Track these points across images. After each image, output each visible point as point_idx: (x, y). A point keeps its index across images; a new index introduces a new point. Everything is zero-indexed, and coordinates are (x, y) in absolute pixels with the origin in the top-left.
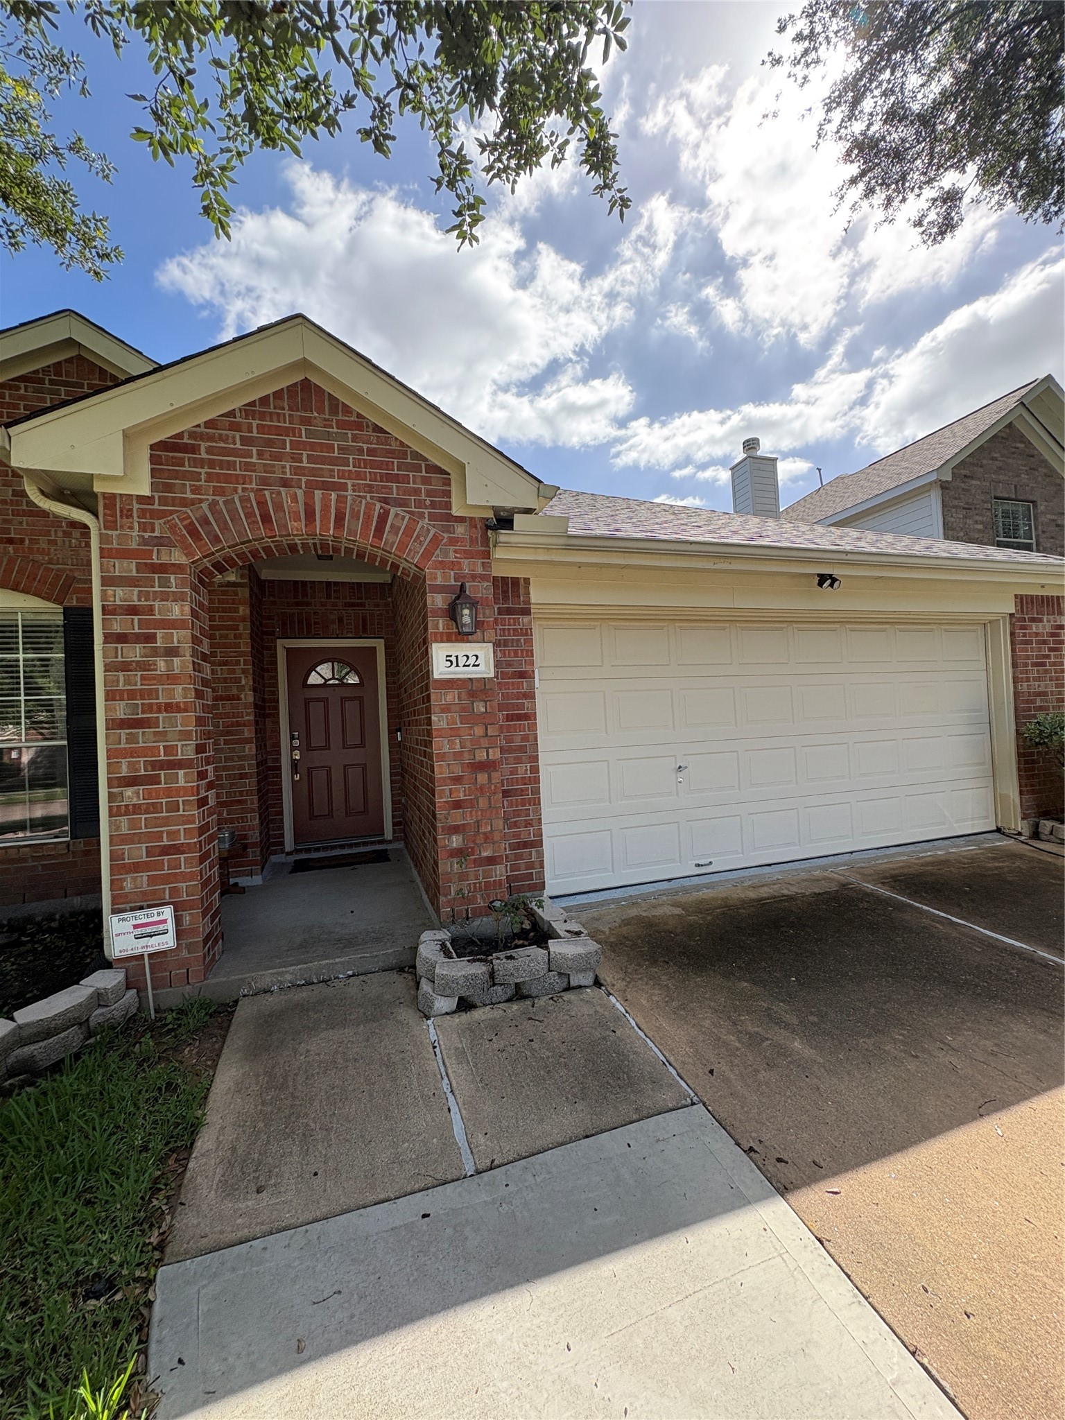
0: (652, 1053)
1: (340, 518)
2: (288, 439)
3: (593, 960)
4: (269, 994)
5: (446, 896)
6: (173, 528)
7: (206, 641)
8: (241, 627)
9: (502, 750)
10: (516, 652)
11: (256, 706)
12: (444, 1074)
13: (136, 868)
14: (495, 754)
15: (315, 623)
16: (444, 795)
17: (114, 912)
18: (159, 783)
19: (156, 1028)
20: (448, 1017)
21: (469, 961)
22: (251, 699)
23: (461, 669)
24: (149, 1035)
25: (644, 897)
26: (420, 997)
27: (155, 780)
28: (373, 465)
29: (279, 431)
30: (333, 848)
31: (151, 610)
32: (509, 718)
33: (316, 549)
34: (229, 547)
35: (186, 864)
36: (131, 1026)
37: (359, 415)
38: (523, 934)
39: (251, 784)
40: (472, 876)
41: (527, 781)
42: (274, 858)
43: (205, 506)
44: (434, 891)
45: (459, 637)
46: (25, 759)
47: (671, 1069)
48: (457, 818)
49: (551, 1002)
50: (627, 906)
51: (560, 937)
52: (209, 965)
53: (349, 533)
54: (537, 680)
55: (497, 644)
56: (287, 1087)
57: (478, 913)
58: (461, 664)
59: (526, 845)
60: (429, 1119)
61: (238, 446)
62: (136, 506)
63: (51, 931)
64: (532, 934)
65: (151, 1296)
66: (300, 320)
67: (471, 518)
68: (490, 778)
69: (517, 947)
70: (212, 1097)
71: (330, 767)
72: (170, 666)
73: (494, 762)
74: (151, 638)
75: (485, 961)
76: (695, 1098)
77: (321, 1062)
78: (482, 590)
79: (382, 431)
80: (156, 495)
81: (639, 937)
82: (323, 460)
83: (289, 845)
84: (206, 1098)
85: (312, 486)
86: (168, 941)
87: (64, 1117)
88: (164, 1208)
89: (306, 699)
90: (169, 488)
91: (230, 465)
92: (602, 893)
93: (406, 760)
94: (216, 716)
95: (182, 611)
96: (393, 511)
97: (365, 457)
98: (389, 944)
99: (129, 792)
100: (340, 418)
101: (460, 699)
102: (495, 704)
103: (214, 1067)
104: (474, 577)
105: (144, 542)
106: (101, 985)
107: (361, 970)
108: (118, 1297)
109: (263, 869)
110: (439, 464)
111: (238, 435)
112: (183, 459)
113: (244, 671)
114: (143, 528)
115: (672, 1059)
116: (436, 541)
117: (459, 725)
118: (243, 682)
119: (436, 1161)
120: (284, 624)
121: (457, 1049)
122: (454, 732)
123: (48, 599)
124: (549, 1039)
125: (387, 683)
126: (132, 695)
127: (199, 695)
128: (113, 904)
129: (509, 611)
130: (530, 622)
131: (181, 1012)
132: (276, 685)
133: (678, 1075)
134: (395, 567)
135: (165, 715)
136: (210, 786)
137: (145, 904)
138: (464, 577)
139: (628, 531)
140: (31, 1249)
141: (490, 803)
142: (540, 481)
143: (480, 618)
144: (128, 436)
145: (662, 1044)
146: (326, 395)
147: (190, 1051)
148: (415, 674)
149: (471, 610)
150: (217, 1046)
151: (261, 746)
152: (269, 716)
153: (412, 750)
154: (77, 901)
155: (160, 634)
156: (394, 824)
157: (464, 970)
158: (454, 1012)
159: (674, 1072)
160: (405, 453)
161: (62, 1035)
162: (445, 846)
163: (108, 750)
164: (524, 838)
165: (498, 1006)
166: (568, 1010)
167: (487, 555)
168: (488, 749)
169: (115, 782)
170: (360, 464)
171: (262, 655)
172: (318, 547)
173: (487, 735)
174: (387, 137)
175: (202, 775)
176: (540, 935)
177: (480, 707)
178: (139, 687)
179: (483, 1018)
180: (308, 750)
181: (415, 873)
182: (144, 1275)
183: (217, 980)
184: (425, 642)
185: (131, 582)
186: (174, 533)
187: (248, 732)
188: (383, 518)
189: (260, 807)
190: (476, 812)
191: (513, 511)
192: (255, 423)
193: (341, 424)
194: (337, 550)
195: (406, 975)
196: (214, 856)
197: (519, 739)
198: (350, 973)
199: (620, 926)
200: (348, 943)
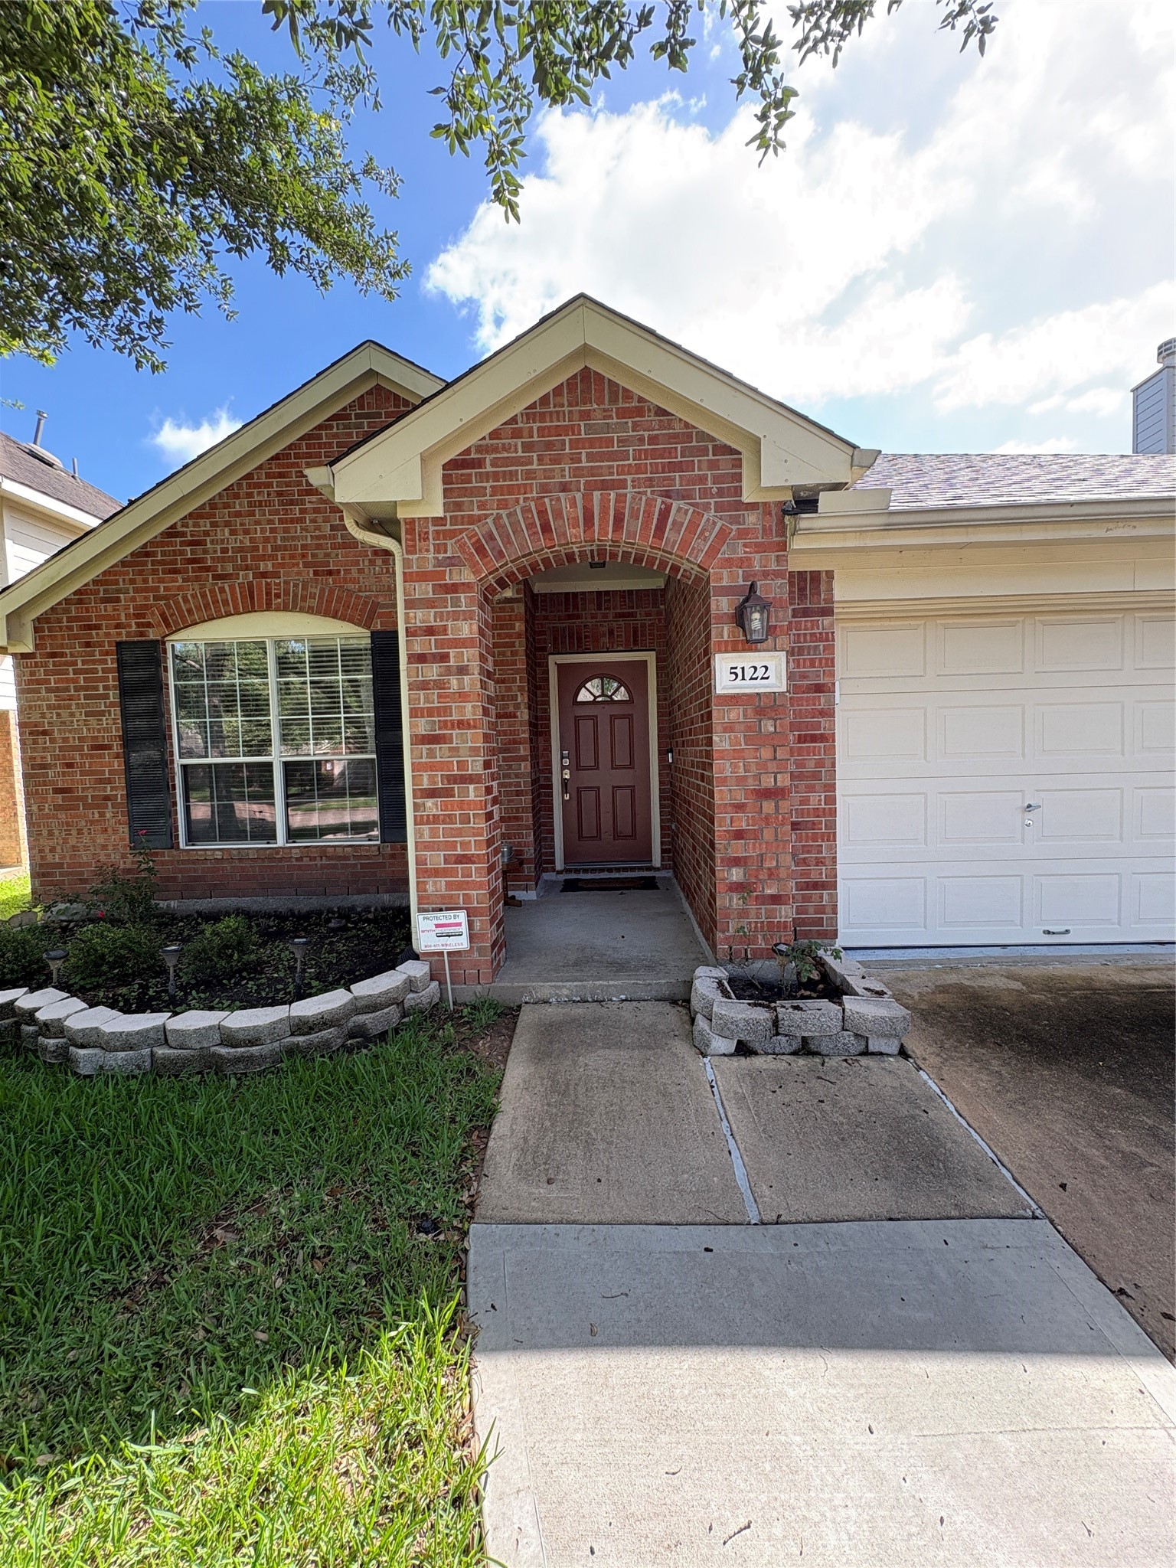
0: (977, 1147)
1: (619, 520)
2: (567, 439)
3: (899, 1026)
4: (547, 1005)
5: (723, 932)
6: (462, 547)
7: (490, 658)
8: (517, 644)
9: (793, 777)
10: (812, 661)
11: (531, 724)
12: (723, 1115)
13: (436, 873)
14: (783, 780)
15: (586, 637)
16: (724, 821)
17: (420, 910)
18: (454, 796)
19: (455, 1018)
20: (726, 1059)
21: (749, 1004)
22: (526, 717)
23: (748, 682)
24: (450, 1024)
25: (968, 963)
26: (696, 1033)
27: (449, 793)
28: (654, 454)
29: (560, 431)
30: (602, 870)
31: (445, 629)
32: (801, 739)
33: (593, 557)
34: (512, 562)
35: (476, 873)
36: (434, 1014)
37: (641, 399)
38: (811, 985)
39: (526, 801)
40: (753, 913)
41: (821, 813)
42: (545, 876)
43: (490, 521)
44: (709, 926)
45: (747, 646)
46: (337, 771)
47: (1004, 1171)
48: (738, 848)
49: (845, 1064)
50: (944, 971)
51: (858, 995)
52: (496, 970)
53: (628, 536)
54: (837, 694)
55: (791, 653)
56: (569, 1095)
57: (758, 955)
58: (747, 677)
59: (816, 886)
60: (708, 1156)
61: (520, 454)
62: (431, 528)
63: (368, 921)
64: (821, 986)
65: (466, 1244)
66: (581, 300)
67: (765, 504)
68: (777, 808)
69: (803, 997)
70: (504, 1090)
71: (599, 788)
72: (460, 683)
73: (783, 789)
74: (444, 658)
75: (768, 1007)
76: (1039, 1211)
77: (599, 1078)
78: (775, 589)
79: (665, 413)
80: (448, 515)
81: (960, 1009)
82: (601, 457)
83: (559, 865)
84: (499, 1088)
85: (591, 487)
86: (462, 943)
87: (392, 1079)
88: (472, 1175)
89: (576, 717)
90: (458, 506)
91: (512, 475)
92: (910, 950)
93: (677, 784)
94: (499, 733)
95: (471, 629)
96: (675, 504)
97: (647, 447)
98: (661, 975)
99: (429, 802)
100: (620, 405)
101: (745, 716)
102: (787, 721)
103: (505, 1062)
104: (766, 574)
105: (439, 563)
106: (412, 973)
107: (635, 996)
108: (442, 1237)
109: (537, 884)
110: (728, 443)
111: (519, 442)
112: (470, 475)
113: (520, 689)
114: (437, 550)
115: (1005, 1160)
116: (723, 535)
117: (743, 747)
118: (519, 699)
119: (717, 1199)
120: (555, 639)
121: (736, 1093)
122: (738, 754)
123: (359, 625)
124: (844, 1104)
125: (658, 700)
126: (431, 712)
127: (486, 712)
128: (419, 904)
129: (806, 613)
130: (832, 625)
131: (474, 1007)
132: (548, 703)
133: (1015, 1179)
134: (675, 569)
135: (458, 731)
136: (495, 801)
137: (443, 906)
138: (754, 575)
139: (972, 497)
140: (376, 1179)
141: (776, 836)
142: (854, 447)
143: (773, 623)
144: (425, 458)
145: (991, 1140)
146: (606, 382)
147: (484, 1044)
148: (693, 688)
149: (762, 613)
150: (505, 1044)
151: (535, 765)
152: (541, 734)
153: (688, 773)
154: (386, 897)
155: (452, 652)
156: (663, 851)
157: (743, 1013)
158: (732, 1055)
159: (1008, 1175)
160: (690, 436)
161: (385, 1011)
162: (724, 879)
163: (413, 764)
164: (814, 878)
165: (782, 1057)
166: (866, 1077)
167: (783, 546)
168: (776, 774)
169: (419, 794)
170: (640, 456)
171: (535, 671)
172: (596, 553)
173: (775, 758)
174: (684, 44)
175: (488, 790)
176: (833, 989)
177: (769, 727)
178: (437, 705)
179: (765, 1067)
180: (577, 769)
181: (686, 905)
182: (460, 1226)
183: (503, 985)
184: (707, 652)
185: (429, 604)
186: (464, 552)
187: (524, 750)
188: (664, 514)
189: (534, 825)
190: (760, 845)
191: (817, 489)
192: (535, 426)
193: (622, 413)
194: (613, 555)
195: (680, 1009)
196: (499, 868)
197: (812, 764)
198: (623, 997)
199: (933, 993)
200: (620, 967)
